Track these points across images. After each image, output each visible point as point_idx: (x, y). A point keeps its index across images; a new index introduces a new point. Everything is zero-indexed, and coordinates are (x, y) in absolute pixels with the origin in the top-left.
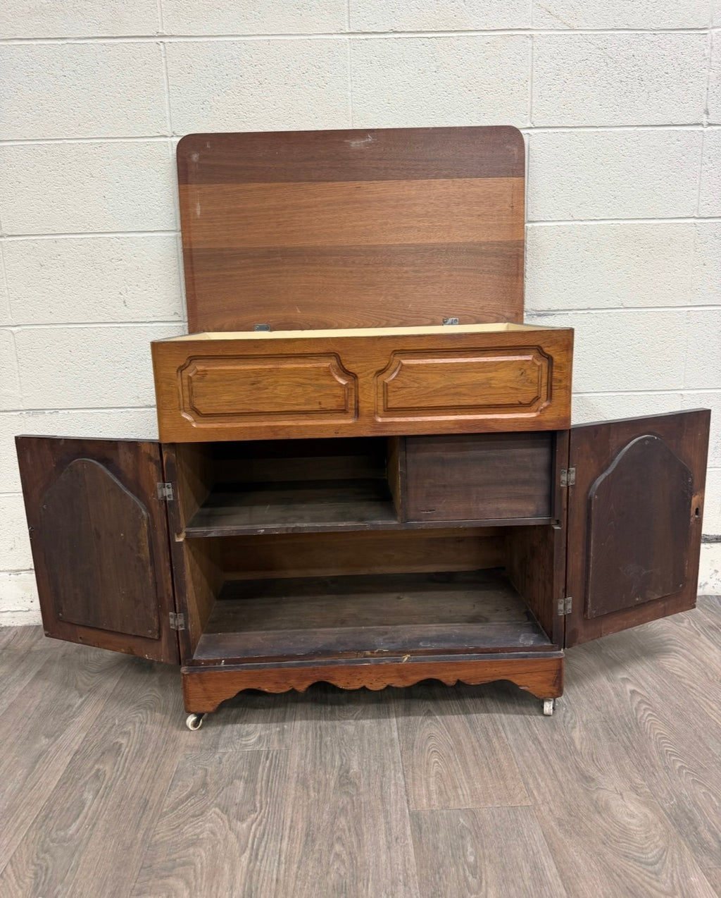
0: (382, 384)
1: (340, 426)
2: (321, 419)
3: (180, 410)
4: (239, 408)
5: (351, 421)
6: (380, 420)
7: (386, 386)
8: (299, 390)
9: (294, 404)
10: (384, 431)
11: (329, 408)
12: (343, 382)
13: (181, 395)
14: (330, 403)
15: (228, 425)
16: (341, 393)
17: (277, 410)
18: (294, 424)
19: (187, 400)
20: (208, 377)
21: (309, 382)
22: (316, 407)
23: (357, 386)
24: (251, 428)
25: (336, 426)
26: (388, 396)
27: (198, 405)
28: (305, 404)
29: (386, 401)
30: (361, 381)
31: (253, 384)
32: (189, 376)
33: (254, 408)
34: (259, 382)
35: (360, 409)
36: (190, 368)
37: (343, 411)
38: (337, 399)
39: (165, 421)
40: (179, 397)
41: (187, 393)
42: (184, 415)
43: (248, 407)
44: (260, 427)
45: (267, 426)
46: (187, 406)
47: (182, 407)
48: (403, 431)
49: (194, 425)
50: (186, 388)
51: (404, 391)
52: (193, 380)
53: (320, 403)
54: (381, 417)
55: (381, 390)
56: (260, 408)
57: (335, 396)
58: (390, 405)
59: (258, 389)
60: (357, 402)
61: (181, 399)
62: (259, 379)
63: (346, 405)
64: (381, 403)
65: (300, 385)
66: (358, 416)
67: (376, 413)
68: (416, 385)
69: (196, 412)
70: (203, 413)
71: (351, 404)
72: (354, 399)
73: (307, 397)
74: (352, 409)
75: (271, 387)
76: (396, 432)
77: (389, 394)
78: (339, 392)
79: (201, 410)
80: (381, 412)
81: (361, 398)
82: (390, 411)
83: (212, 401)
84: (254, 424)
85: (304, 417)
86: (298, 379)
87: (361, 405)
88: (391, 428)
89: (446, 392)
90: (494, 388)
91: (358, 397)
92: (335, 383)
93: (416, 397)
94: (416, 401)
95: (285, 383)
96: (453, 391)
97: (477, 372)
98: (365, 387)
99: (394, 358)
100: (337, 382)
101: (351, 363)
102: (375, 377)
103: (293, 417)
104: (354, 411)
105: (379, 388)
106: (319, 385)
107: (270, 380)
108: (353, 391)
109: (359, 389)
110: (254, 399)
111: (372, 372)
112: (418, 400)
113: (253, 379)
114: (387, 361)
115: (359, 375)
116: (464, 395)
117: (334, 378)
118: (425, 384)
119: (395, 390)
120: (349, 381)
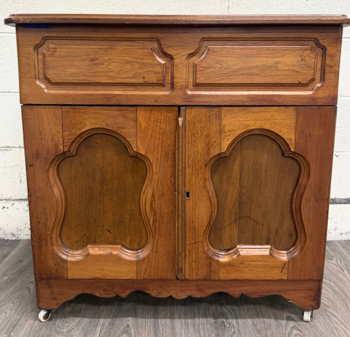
0: (192, 64)
1: (159, 97)
2: (143, 90)
3: (36, 78)
4: (81, 79)
5: (167, 93)
6: (189, 93)
7: (195, 66)
8: (128, 67)
9: (124, 78)
10: (193, 102)
11: (151, 82)
12: (162, 62)
13: (37, 68)
14: (152, 78)
15: (72, 92)
16: (160, 70)
17: (111, 81)
18: (123, 93)
19: (41, 71)
20: (57, 53)
21: (135, 60)
22: (141, 81)
23: (173, 66)
24: (90, 95)
25: (156, 96)
26: (196, 74)
27: (50, 75)
28: (132, 78)
29: (195, 78)
30: (176, 61)
31: (93, 60)
32: (43, 52)
33: (93, 80)
34: (97, 59)
35: (174, 83)
36: (45, 46)
37: (161, 85)
38: (157, 75)
39: (24, 87)
40: (35, 69)
41: (41, 66)
42: (38, 83)
43: (88, 78)
44: (97, 95)
45: (103, 95)
46: (41, 76)
47: (37, 76)
48: (206, 102)
49: (46, 91)
50: (41, 62)
51: (209, 71)
52: (46, 55)
53: (144, 78)
54: (191, 91)
55: (191, 69)
56: (98, 80)
57: (156, 73)
58: (198, 81)
59: (96, 64)
60: (173, 78)
61: (37, 70)
62: (97, 56)
63: (164, 80)
64: (191, 80)
65: (128, 62)
66: (173, 89)
67: (187, 87)
68: (219, 66)
69: (48, 81)
70: (53, 81)
71: (168, 80)
72: (170, 76)
73: (134, 73)
74: (168, 83)
75: (106, 63)
76: (202, 102)
77: (198, 72)
78: (159, 69)
79: (51, 79)
80: (191, 87)
81: (176, 75)
82: (198, 86)
83: (60, 73)
84: (92, 92)
85: (132, 88)
86: (127, 58)
87: (175, 80)
88: (198, 99)
89: (242, 72)
90: (280, 70)
91: (174, 74)
92: (156, 62)
93: (218, 76)
94: (218, 79)
95: (117, 61)
96: (247, 71)
97: (267, 57)
98: (179, 66)
99: (203, 44)
100: (158, 61)
101: (169, 46)
102: (187, 59)
103: (123, 88)
104: (170, 85)
105: (190, 67)
106: (143, 63)
107: (105, 58)
108: (170, 69)
109: (175, 68)
110: (93, 72)
111: (185, 55)
112: (220, 78)
113: (92, 56)
114: (197, 47)
115: (174, 57)
116: (256, 75)
117: (155, 58)
118: (225, 65)
119: (202, 69)
120: (167, 61)
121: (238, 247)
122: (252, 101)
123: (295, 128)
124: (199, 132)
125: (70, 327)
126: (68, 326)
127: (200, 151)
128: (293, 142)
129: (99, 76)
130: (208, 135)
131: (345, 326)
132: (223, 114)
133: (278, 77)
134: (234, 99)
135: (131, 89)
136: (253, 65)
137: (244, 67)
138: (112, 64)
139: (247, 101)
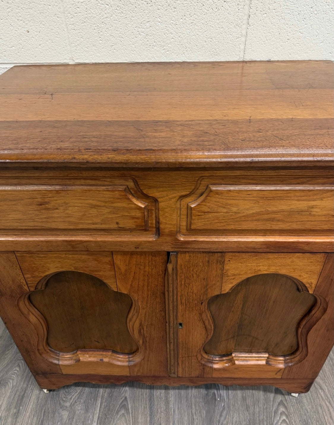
0: (186, 206)
1: (140, 243)
2: (119, 235)
5: (151, 239)
6: (182, 239)
7: (190, 209)
8: (94, 211)
9: (90, 223)
10: (186, 248)
11: (127, 227)
12: (142, 205)
14: (129, 224)
15: (22, 239)
16: (140, 215)
21: (103, 204)
22: (114, 226)
23: (158, 209)
25: (136, 242)
26: (191, 219)
28: (101, 224)
29: (190, 223)
30: (161, 205)
31: (41, 205)
33: (47, 226)
34: (47, 203)
35: (161, 229)
37: (142, 230)
38: (136, 220)
48: (205, 248)
51: (210, 215)
53: (117, 223)
54: (183, 236)
55: (184, 212)
56: (54, 226)
57: (133, 218)
58: (193, 227)
59: (47, 209)
60: (158, 223)
62: (47, 200)
63: (146, 225)
64: (184, 224)
65: (93, 206)
66: (159, 235)
67: (179, 232)
68: (225, 210)
71: (152, 224)
72: (154, 220)
73: (102, 218)
74: (152, 227)
75: (61, 208)
76: (199, 249)
77: (193, 218)
78: (138, 214)
80: (184, 231)
81: (162, 219)
82: (193, 231)
86: (91, 201)
87: (162, 226)
88: (194, 246)
89: (257, 217)
90: (314, 215)
91: (159, 219)
92: (133, 206)
93: (223, 221)
94: (222, 224)
95: (76, 205)
96: (266, 217)
97: (298, 200)
98: (166, 210)
99: (202, 182)
100: (135, 204)
101: (150, 187)
102: (179, 201)
103: (90, 232)
104: (154, 229)
105: (183, 210)
106: (114, 208)
107: (58, 201)
108: (154, 212)
109: (160, 212)
110: (45, 218)
111: (175, 197)
112: (225, 224)
113: (39, 200)
114: (193, 187)
115: (159, 200)
116: (279, 221)
117: (131, 201)
118: (234, 209)
119: (200, 214)
120: (149, 203)
121: (233, 355)
122: (267, 248)
123: (319, 273)
124: (195, 275)
125: (72, 399)
126: (71, 398)
127: (195, 291)
128: (313, 286)
129: (55, 221)
130: (206, 278)
131: (330, 403)
132: (227, 260)
133: (309, 223)
134: (243, 246)
135: (102, 233)
136: (275, 209)
137: (262, 211)
138: (70, 208)
139: (260, 248)
